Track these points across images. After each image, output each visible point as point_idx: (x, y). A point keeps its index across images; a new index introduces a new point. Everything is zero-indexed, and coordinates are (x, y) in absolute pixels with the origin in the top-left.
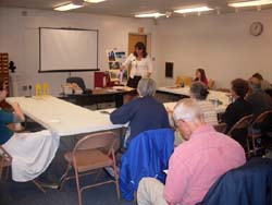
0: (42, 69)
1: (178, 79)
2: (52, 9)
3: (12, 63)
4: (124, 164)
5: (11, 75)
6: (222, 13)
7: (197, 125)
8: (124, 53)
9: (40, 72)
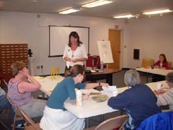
0: (51, 55)
2: (58, 13)
3: (30, 50)
5: (29, 58)
9: (49, 56)
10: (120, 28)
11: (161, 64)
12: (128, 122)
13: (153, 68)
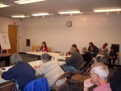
10: (16, 24)
11: (44, 49)
12: (16, 88)
13: (37, 52)
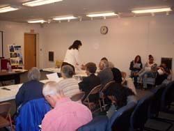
1: (57, 62)
4: (17, 124)
6: (82, 20)
7: (58, 98)
8: (20, 47)
